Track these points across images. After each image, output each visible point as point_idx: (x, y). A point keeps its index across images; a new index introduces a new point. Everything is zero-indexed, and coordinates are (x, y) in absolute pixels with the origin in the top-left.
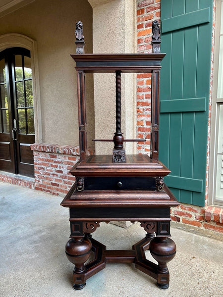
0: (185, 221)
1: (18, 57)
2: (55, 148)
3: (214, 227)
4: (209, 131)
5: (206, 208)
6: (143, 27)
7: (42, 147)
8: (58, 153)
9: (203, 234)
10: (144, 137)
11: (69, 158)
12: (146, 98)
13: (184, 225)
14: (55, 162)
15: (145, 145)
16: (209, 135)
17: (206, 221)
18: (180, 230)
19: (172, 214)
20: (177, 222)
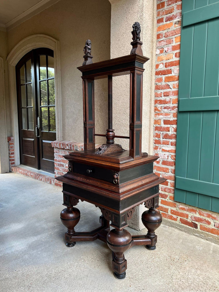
0: (202, 228)
2: (73, 146)
6: (163, 22)
7: (61, 145)
8: (77, 151)
10: (161, 137)
12: (164, 96)
13: (202, 233)
15: (162, 145)
18: (197, 238)
19: (189, 220)
20: (195, 229)
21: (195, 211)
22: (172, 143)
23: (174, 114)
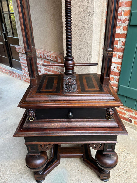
0: (136, 123)
11: (45, 62)
18: (130, 129)
19: (126, 117)
20: (129, 123)
21: (132, 112)
22: (119, 56)
23: (124, 27)
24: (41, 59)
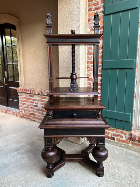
0: (118, 140)
1: (7, 30)
2: (32, 91)
3: (138, 145)
4: (136, 82)
5: (133, 132)
6: (92, 10)
7: (24, 90)
8: (35, 94)
9: (130, 149)
10: (92, 85)
11: (42, 98)
13: (118, 143)
14: (33, 100)
16: (135, 84)
17: (133, 141)
20: (113, 141)
21: (113, 130)
23: (100, 70)
24: (38, 96)
